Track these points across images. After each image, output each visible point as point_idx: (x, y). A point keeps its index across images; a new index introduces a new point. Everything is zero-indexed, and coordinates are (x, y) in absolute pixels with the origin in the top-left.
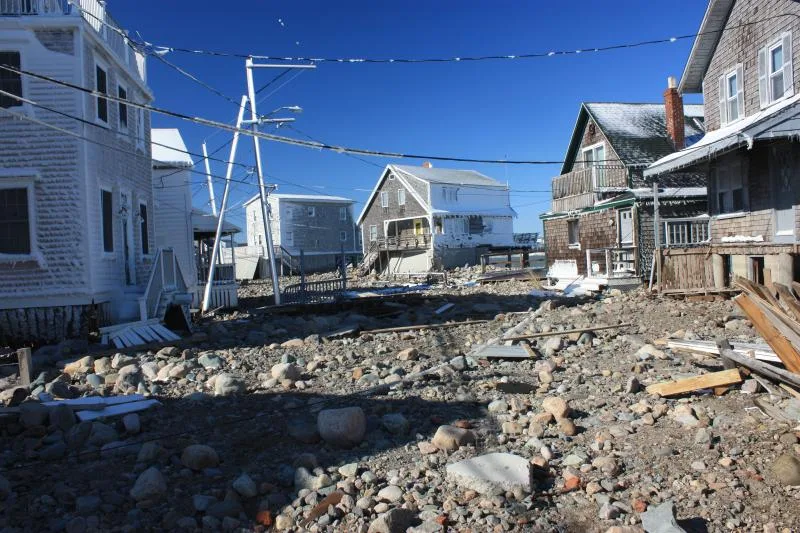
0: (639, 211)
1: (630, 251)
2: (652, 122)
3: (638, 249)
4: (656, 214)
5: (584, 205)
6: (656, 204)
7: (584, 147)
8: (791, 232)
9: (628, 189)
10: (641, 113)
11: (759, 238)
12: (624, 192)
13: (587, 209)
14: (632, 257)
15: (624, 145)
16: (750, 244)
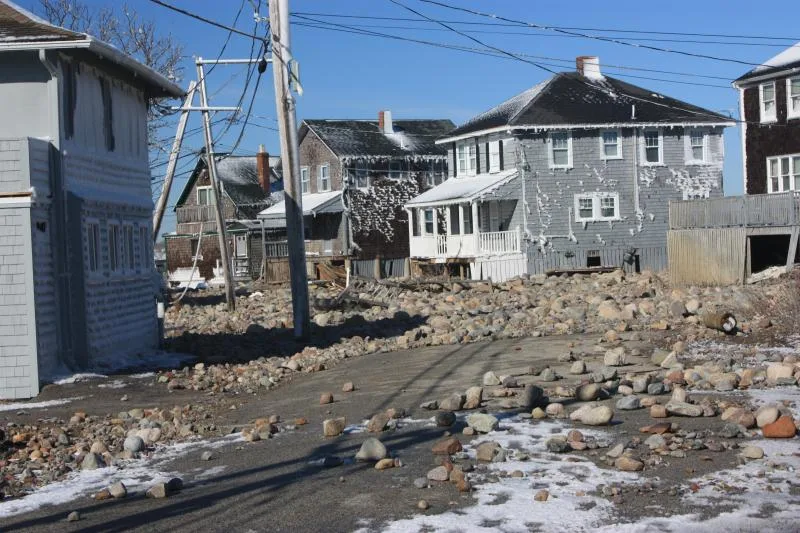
0: (250, 237)
1: (244, 260)
2: (247, 172)
3: (250, 260)
4: (263, 238)
5: (208, 230)
6: (263, 232)
7: (199, 185)
8: (330, 251)
9: (237, 221)
10: (239, 164)
11: (317, 254)
12: (234, 223)
13: (210, 233)
14: (245, 264)
15: (233, 190)
16: (313, 256)
